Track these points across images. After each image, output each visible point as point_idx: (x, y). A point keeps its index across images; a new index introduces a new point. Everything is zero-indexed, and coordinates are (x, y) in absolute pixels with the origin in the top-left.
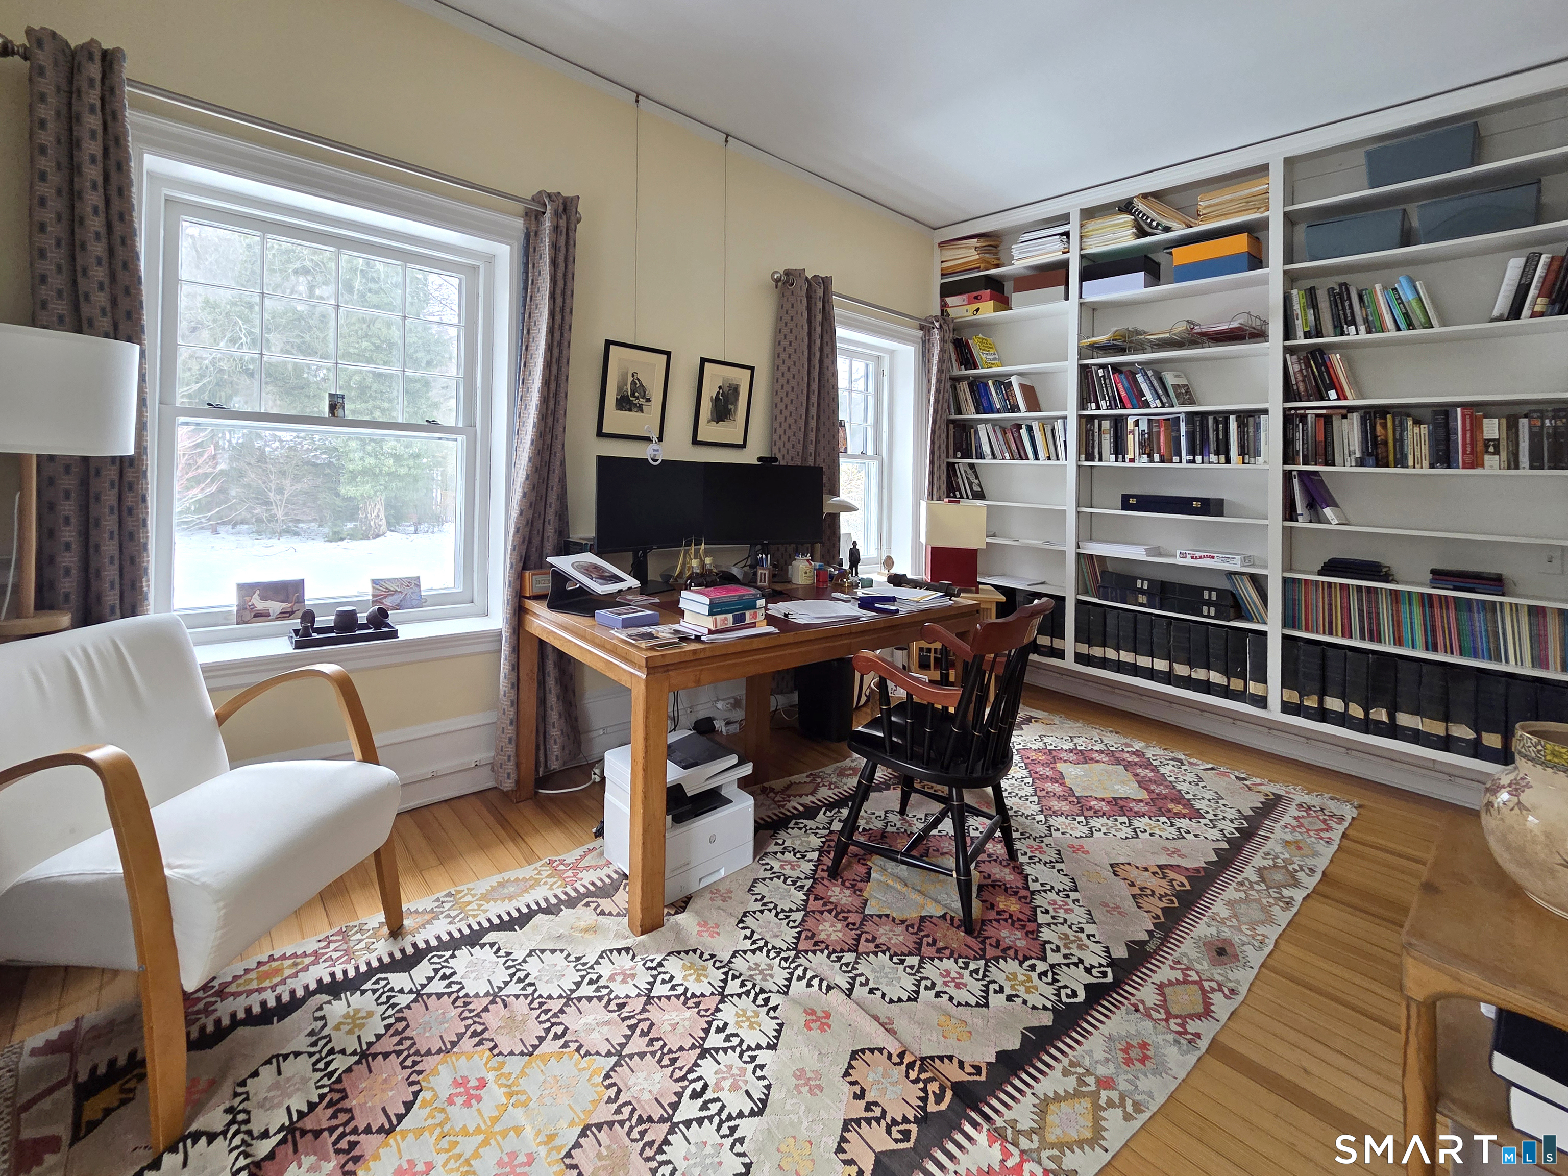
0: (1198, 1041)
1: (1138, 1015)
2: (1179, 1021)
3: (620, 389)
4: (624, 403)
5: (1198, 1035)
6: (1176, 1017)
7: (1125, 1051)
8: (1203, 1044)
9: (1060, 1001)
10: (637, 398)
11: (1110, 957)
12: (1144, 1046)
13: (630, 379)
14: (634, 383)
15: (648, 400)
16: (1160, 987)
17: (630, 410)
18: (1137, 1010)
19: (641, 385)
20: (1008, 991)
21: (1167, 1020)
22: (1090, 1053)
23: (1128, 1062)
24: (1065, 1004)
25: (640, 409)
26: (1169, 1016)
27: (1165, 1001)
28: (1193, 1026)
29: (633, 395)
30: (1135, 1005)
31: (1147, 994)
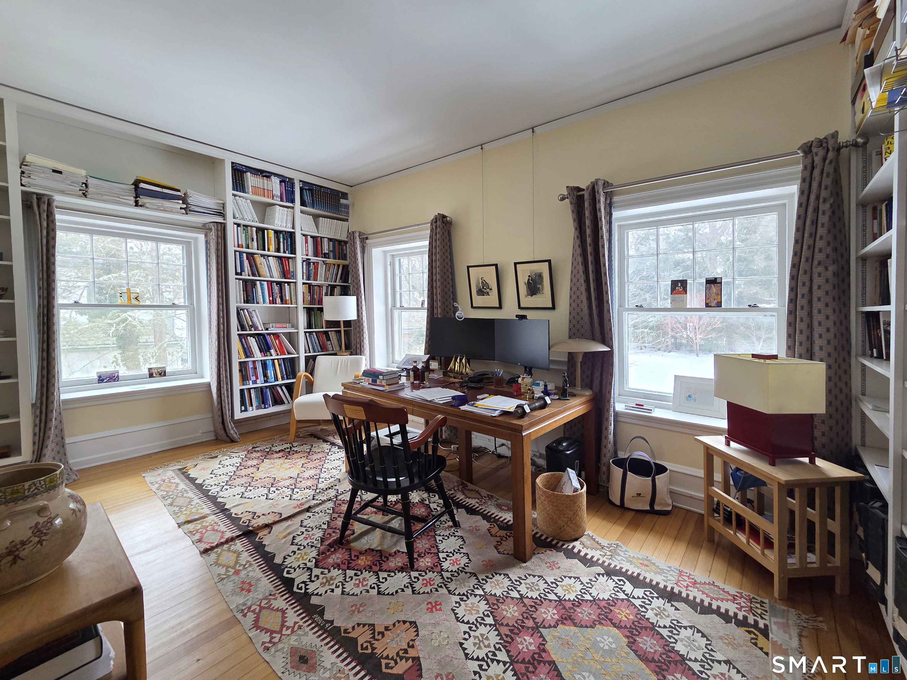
0: (242, 614)
1: (267, 594)
2: (257, 611)
3: (477, 286)
4: (481, 292)
5: (245, 616)
6: (260, 611)
7: (249, 583)
8: (239, 616)
9: (286, 567)
10: (486, 289)
11: (313, 594)
12: (249, 591)
13: (481, 281)
14: (482, 283)
15: (491, 289)
16: (283, 612)
17: (483, 295)
18: (270, 595)
19: (486, 283)
20: (298, 552)
21: (260, 605)
22: (254, 571)
23: (243, 582)
24: (284, 569)
25: (488, 294)
26: (261, 608)
27: (272, 609)
28: (251, 617)
29: (483, 288)
30: (274, 595)
31: (280, 603)
